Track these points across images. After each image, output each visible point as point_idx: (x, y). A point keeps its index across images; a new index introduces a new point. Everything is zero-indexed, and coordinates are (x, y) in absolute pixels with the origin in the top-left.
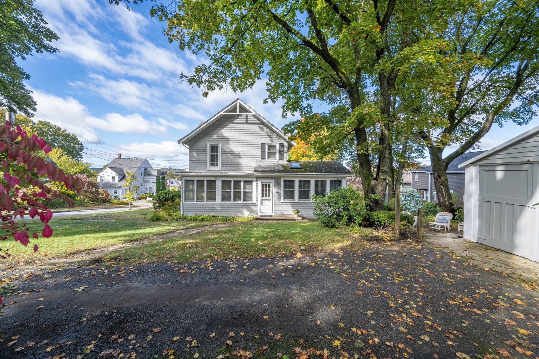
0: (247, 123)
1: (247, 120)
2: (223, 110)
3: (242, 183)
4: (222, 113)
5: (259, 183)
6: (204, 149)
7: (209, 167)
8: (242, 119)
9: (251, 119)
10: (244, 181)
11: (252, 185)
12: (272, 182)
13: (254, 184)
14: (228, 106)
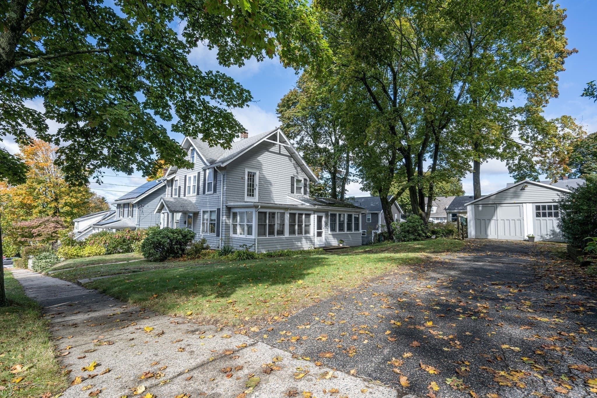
0: (280, 154)
1: (280, 151)
2: (266, 136)
3: (304, 216)
4: (265, 139)
5: (316, 216)
6: (242, 176)
7: (247, 199)
8: (275, 149)
9: (284, 151)
10: (306, 214)
11: (309, 217)
12: (323, 215)
13: (312, 217)
14: (270, 134)
